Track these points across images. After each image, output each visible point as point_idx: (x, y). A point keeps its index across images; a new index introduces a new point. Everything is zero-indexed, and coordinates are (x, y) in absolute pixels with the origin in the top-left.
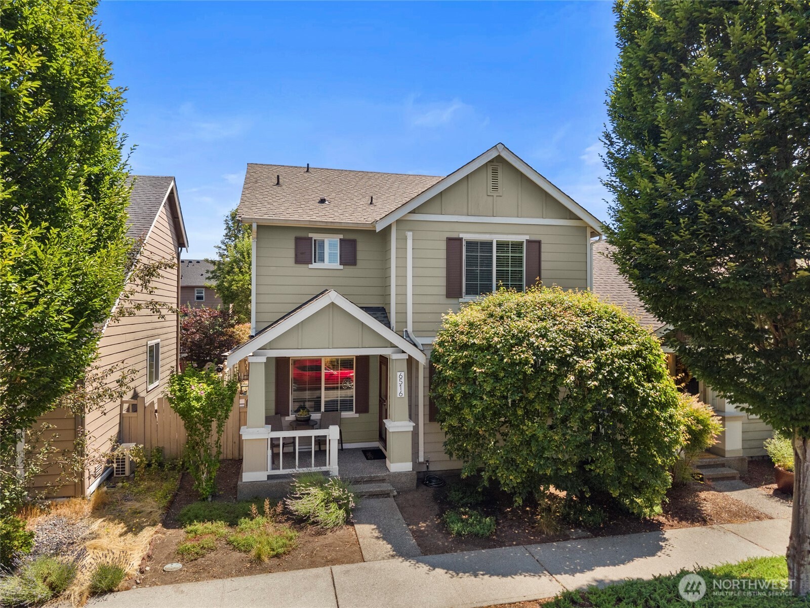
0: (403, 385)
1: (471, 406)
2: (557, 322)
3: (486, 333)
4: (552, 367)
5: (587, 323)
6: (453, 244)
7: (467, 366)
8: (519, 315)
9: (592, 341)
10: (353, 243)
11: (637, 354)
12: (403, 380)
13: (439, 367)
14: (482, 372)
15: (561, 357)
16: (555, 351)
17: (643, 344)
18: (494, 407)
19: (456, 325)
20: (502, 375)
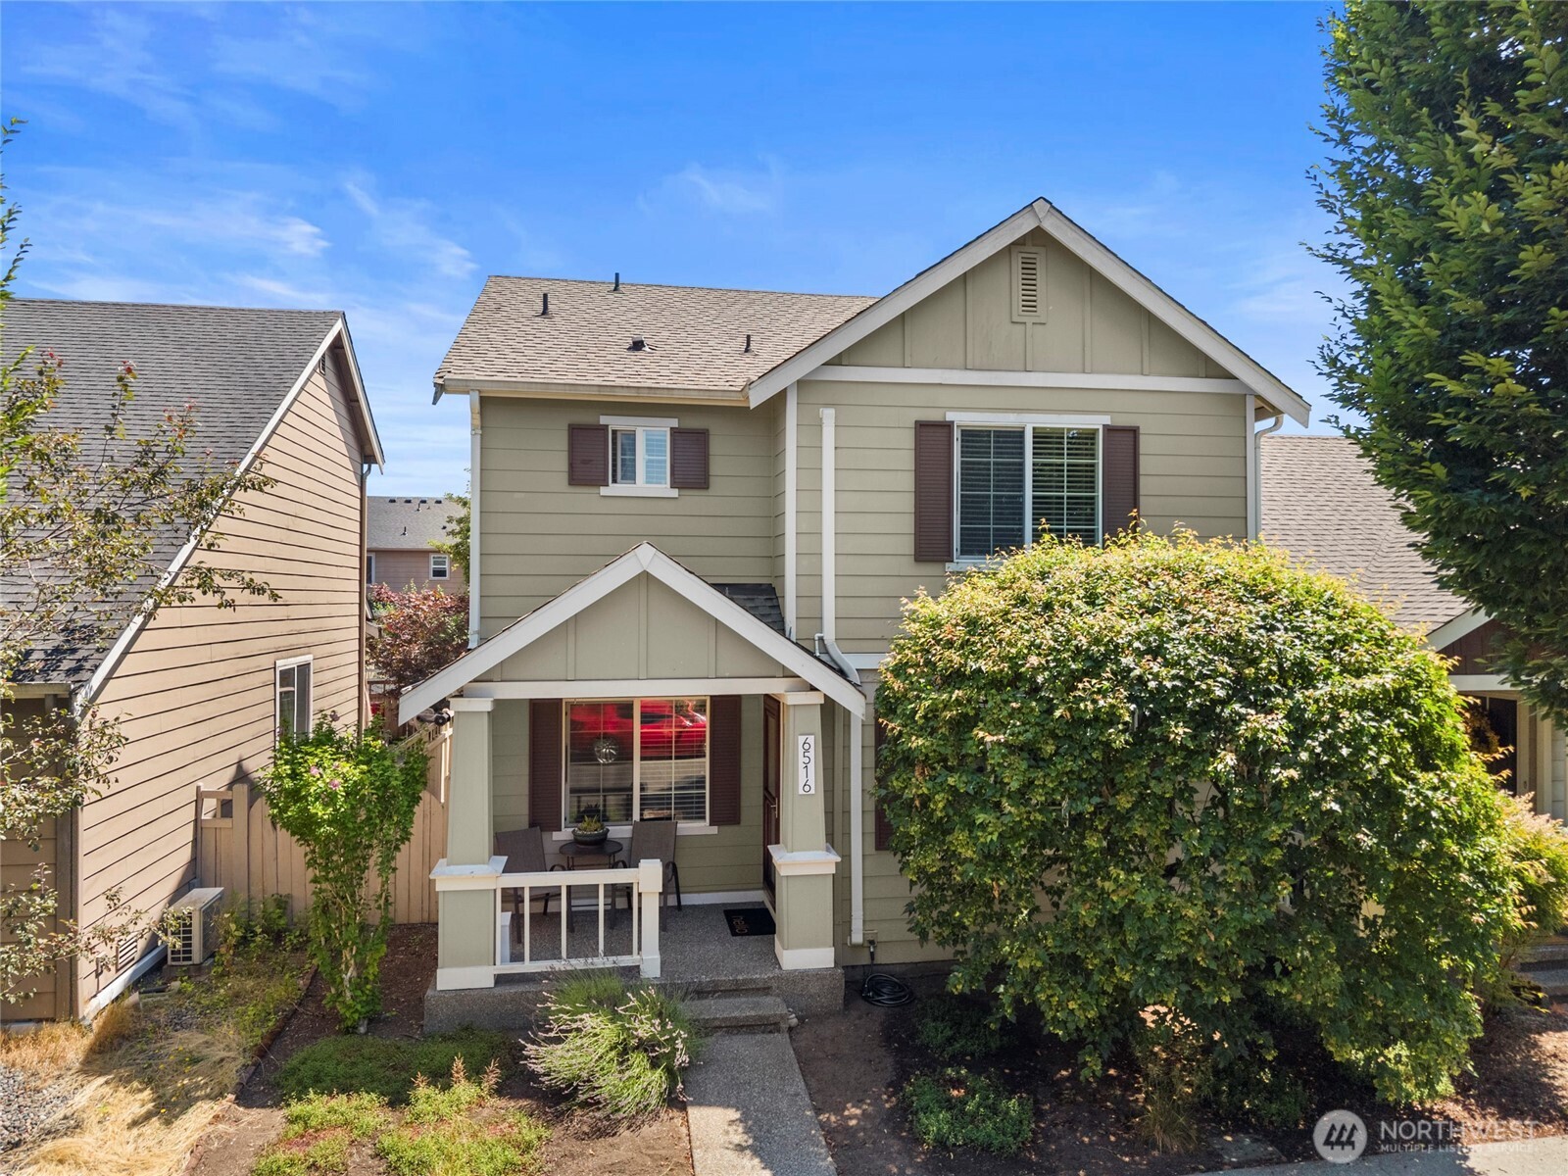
0: (811, 766)
1: (971, 826)
2: (1189, 618)
3: (1009, 644)
4: (1179, 731)
5: (1264, 618)
6: (931, 435)
7: (963, 725)
8: (1091, 599)
9: (1280, 666)
10: (701, 437)
11: (1398, 698)
12: (812, 754)
13: (894, 726)
14: (998, 743)
15: (1200, 705)
16: (1184, 691)
17: (1410, 673)
18: (1029, 828)
19: (936, 624)
20: (1050, 749)
